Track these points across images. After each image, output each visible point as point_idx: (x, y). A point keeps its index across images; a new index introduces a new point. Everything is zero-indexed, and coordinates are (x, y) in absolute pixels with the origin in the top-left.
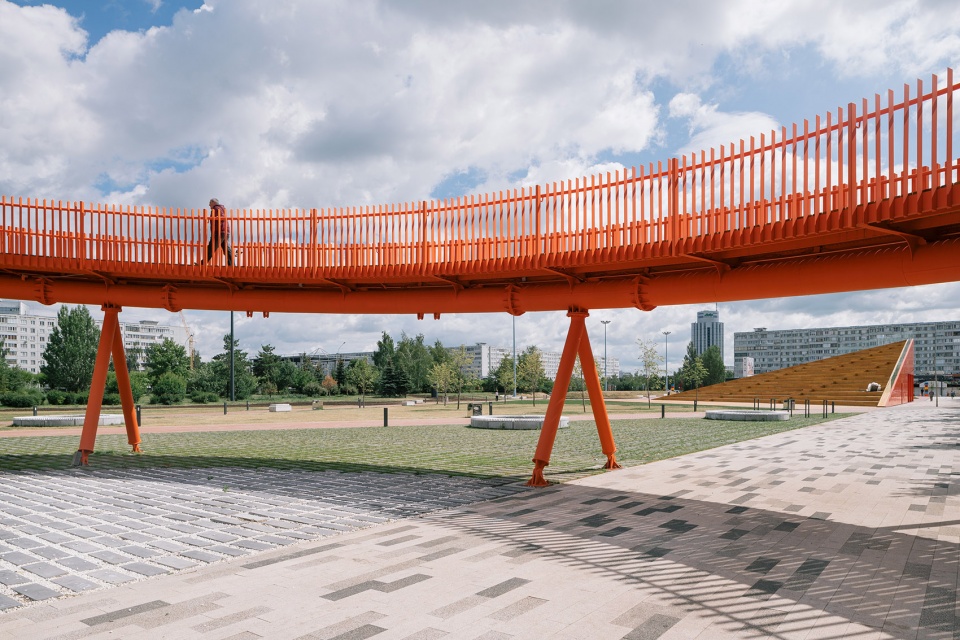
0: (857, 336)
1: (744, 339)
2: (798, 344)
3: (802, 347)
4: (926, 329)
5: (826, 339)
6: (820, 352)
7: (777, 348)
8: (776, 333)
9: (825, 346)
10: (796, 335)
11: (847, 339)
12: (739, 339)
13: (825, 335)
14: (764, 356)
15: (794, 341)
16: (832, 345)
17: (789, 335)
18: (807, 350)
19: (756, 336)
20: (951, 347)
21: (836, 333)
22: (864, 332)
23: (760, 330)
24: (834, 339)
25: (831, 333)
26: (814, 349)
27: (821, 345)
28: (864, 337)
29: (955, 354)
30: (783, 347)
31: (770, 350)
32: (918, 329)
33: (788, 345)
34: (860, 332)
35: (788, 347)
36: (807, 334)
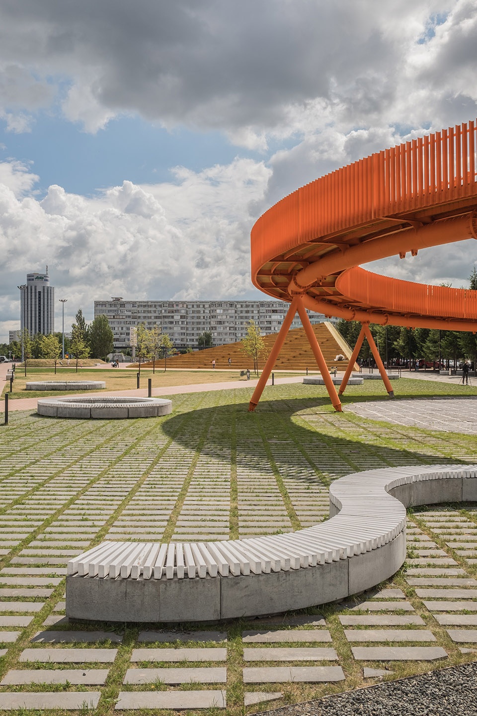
0: (201, 309)
1: (104, 308)
2: (153, 315)
3: (156, 317)
4: (253, 306)
5: (177, 311)
6: (171, 323)
7: (134, 318)
8: (134, 304)
9: (175, 317)
10: (151, 306)
11: (193, 312)
12: (100, 307)
13: (175, 308)
14: (122, 325)
15: (150, 312)
16: (182, 317)
17: (145, 306)
18: (160, 320)
19: (115, 305)
20: (270, 322)
21: (185, 306)
22: (207, 306)
23: (118, 299)
24: (183, 311)
25: (181, 306)
26: (166, 320)
27: (173, 317)
28: (207, 311)
29: (272, 329)
30: (139, 317)
31: (128, 320)
32: (247, 306)
33: (145, 315)
34: (204, 306)
35: (145, 317)
36: (160, 306)
